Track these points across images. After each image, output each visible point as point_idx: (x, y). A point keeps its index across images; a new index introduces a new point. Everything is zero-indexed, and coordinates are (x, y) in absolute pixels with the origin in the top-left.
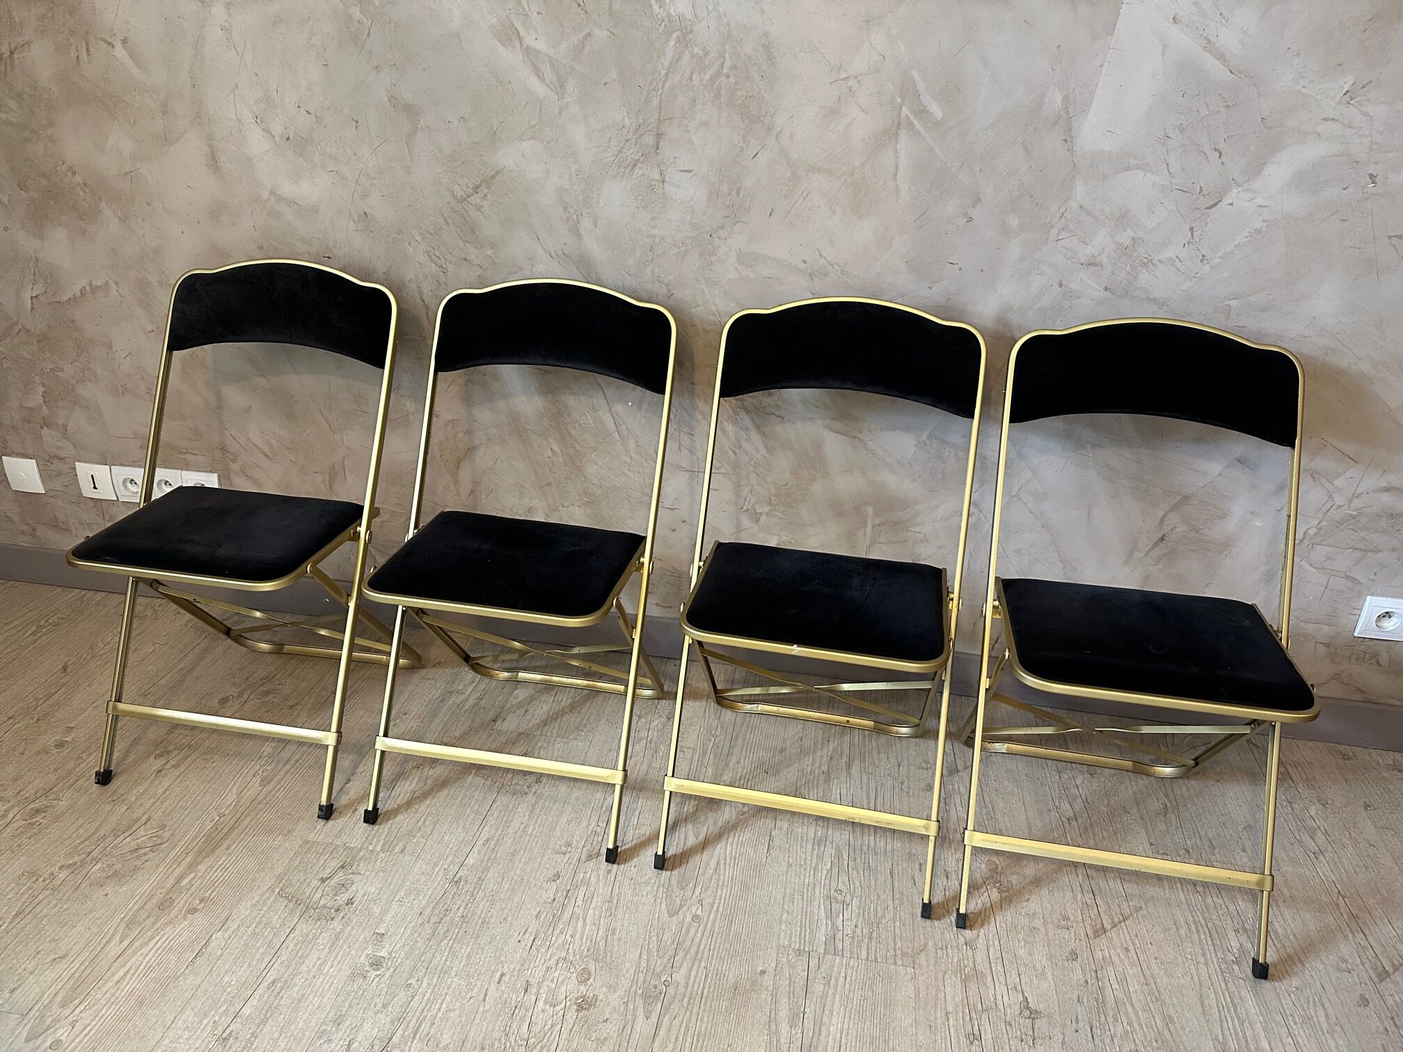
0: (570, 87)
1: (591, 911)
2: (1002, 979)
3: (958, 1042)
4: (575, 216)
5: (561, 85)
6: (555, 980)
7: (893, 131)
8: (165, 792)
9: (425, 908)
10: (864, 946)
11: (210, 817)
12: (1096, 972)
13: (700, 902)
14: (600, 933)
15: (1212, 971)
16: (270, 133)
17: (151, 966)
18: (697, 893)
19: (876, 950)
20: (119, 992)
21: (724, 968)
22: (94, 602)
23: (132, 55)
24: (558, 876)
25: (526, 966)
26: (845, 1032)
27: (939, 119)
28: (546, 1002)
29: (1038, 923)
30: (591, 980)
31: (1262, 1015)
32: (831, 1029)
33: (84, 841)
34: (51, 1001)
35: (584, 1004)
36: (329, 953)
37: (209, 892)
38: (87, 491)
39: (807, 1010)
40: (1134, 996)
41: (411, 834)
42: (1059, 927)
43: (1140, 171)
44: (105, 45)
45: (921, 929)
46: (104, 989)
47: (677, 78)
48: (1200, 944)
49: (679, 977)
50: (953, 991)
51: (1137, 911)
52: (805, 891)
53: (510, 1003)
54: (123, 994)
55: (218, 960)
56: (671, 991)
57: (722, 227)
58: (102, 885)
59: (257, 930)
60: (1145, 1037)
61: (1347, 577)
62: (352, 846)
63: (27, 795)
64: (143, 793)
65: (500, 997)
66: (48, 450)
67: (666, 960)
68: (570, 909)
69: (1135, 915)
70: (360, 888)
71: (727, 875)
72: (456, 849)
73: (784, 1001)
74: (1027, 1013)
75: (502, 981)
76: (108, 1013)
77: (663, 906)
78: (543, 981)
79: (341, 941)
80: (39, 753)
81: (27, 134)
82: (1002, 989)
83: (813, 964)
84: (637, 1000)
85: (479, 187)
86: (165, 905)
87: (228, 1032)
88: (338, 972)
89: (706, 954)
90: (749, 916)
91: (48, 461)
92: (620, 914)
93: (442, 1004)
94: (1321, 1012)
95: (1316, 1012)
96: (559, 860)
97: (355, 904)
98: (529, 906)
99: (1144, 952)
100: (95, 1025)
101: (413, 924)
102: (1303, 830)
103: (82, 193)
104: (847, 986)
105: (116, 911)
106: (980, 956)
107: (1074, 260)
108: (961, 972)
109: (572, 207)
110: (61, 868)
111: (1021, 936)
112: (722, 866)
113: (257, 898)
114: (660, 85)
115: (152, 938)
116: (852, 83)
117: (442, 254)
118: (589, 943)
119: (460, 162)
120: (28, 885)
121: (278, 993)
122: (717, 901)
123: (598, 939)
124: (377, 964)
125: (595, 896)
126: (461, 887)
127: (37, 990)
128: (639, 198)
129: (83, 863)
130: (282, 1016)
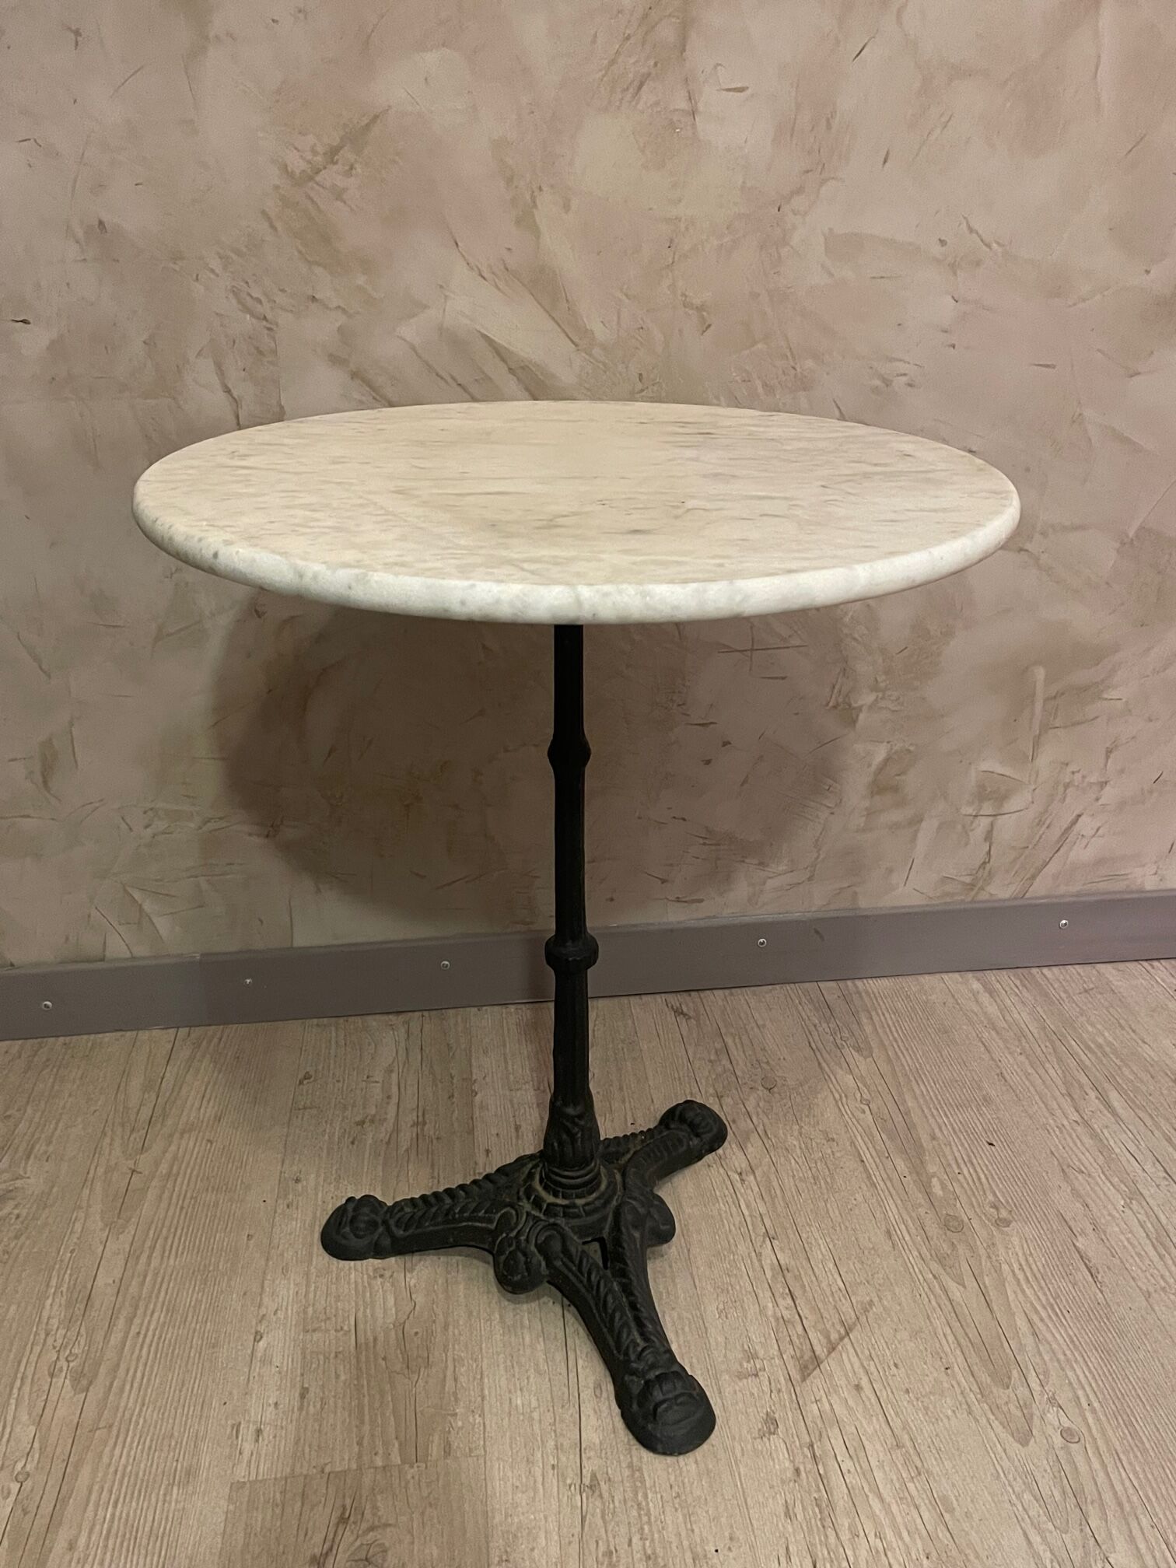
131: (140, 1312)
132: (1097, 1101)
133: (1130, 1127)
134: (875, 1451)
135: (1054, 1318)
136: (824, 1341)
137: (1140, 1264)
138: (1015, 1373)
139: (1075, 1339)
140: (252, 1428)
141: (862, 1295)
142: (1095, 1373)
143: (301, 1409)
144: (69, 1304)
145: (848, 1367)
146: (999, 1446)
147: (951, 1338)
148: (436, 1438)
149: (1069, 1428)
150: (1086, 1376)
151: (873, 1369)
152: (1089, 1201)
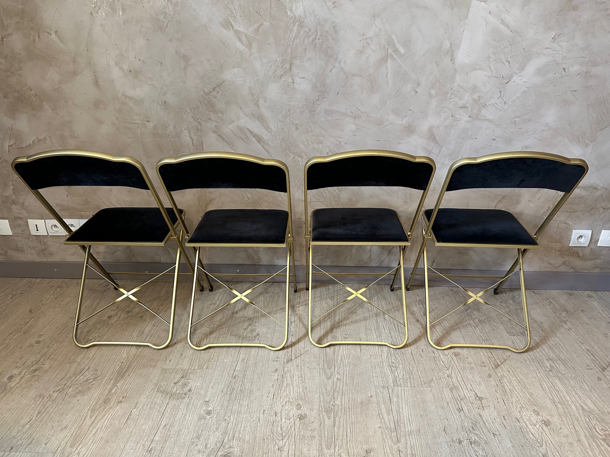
0: (254, 45)
1: (294, 382)
2: (465, 387)
3: (455, 412)
4: (257, 99)
5: (250, 46)
6: (287, 409)
7: (385, 59)
8: (93, 356)
9: (223, 389)
10: (409, 382)
11: (117, 364)
12: (500, 380)
13: (339, 373)
14: (301, 389)
15: (542, 375)
16: (122, 69)
17: (108, 426)
18: (336, 369)
19: (414, 383)
20: (96, 438)
21: (355, 397)
22: (37, 283)
23: (59, 38)
24: (277, 370)
25: (273, 406)
26: (410, 414)
27: (403, 53)
28: (285, 419)
29: (473, 365)
30: (302, 408)
31: (565, 388)
32: (404, 414)
33: (61, 380)
34: (65, 446)
35: (302, 417)
36: (186, 411)
37: (126, 394)
38: (33, 232)
39: (393, 408)
40: (516, 387)
41: (209, 361)
42: (481, 366)
43: (480, 71)
44: (47, 34)
45: (429, 373)
46: (89, 438)
47: (298, 41)
48: (535, 366)
49: (338, 402)
50: (447, 393)
51: (509, 357)
52: (380, 364)
53: (270, 421)
54: (98, 439)
55: (138, 420)
56: (336, 408)
57: (318, 100)
58: (75, 397)
59: (152, 406)
60: (524, 401)
61: (565, 223)
62: (184, 368)
63: (28, 364)
64: (83, 358)
65: (266, 419)
66: (14, 215)
67: (331, 396)
68: (285, 382)
69: (508, 358)
70: (193, 384)
71: (346, 362)
72: (230, 364)
73: (383, 407)
74: (478, 399)
75: (265, 413)
76: (94, 447)
77: (324, 376)
78: (282, 411)
79: (191, 406)
80: (29, 346)
81: (9, 74)
82: (466, 391)
83: (390, 391)
84: (323, 413)
85: (215, 88)
86: (106, 401)
87: (150, 447)
88: (193, 418)
89: (346, 392)
90: (360, 376)
91: (14, 220)
92: (307, 381)
93: (241, 425)
94: (585, 384)
95: (583, 385)
96: (276, 364)
97: (192, 391)
98: (268, 383)
99: (515, 371)
100: (89, 453)
101: (220, 395)
102: (562, 321)
103: (34, 98)
104: (406, 397)
105: (85, 406)
106: (455, 380)
107: (457, 106)
108: (449, 387)
109: (255, 95)
110: (54, 392)
111: (468, 371)
112: (343, 358)
113: (148, 394)
114: (291, 44)
115: (105, 415)
116: (369, 40)
117: (199, 117)
118: (297, 394)
119: (207, 78)
120: (40, 401)
121: (169, 430)
122: (345, 372)
123: (300, 392)
124: (209, 413)
125: (294, 376)
126: (236, 379)
127: (57, 442)
128: (284, 90)
129: (63, 389)
130: (173, 439)
131: (153, 336)
134: (296, 378)
136: (295, 356)
140: (169, 360)
141: (307, 349)
143: (180, 357)
144: (139, 333)
145: (297, 362)
147: (322, 359)
149: (339, 379)
151: (303, 363)
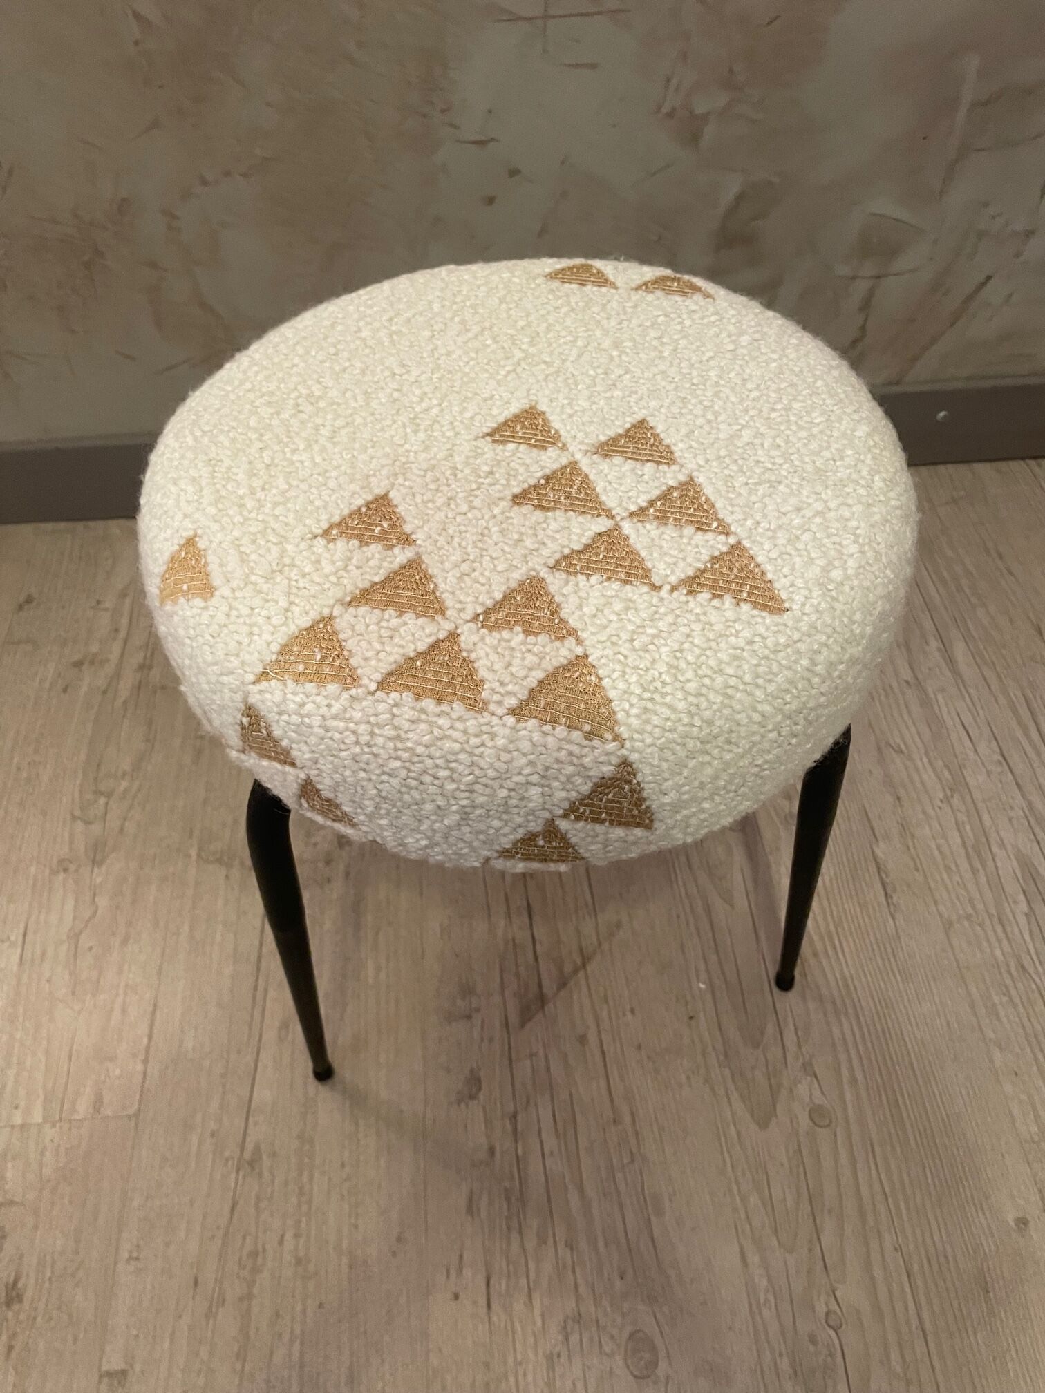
132: (937, 654)
133: (972, 691)
135: (830, 952)
137: (947, 880)
138: (770, 1029)
139: (850, 982)
142: (865, 1030)
146: (732, 1127)
148: (88, 1090)
150: (854, 1035)
152: (902, 793)
